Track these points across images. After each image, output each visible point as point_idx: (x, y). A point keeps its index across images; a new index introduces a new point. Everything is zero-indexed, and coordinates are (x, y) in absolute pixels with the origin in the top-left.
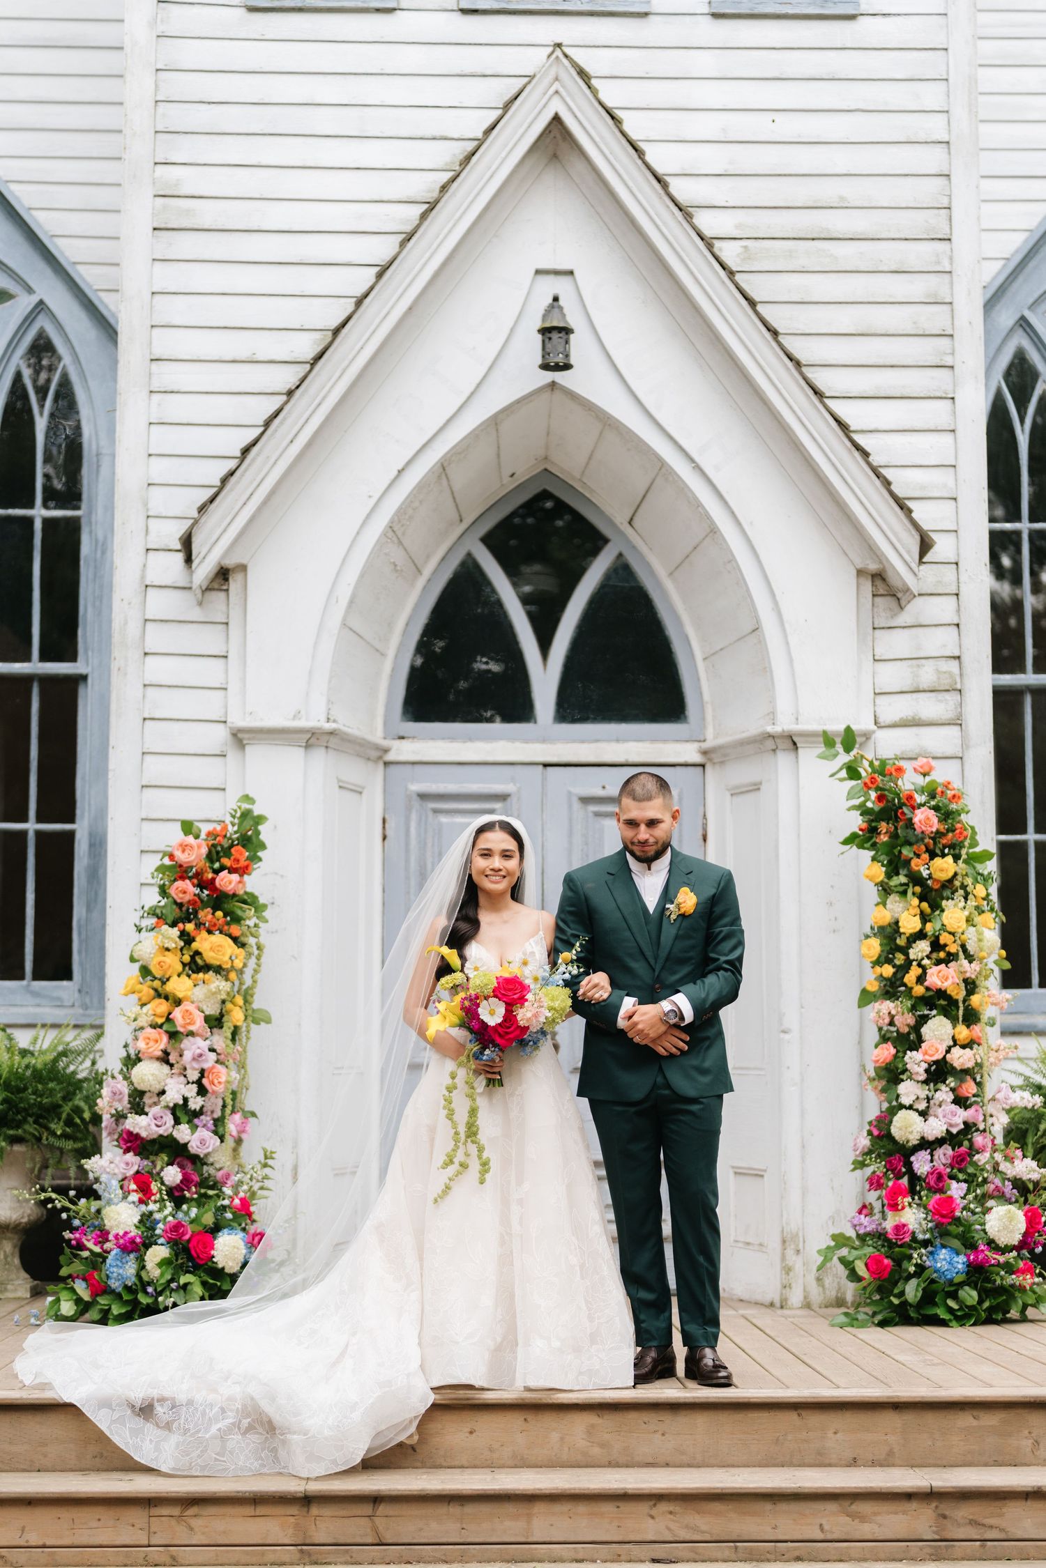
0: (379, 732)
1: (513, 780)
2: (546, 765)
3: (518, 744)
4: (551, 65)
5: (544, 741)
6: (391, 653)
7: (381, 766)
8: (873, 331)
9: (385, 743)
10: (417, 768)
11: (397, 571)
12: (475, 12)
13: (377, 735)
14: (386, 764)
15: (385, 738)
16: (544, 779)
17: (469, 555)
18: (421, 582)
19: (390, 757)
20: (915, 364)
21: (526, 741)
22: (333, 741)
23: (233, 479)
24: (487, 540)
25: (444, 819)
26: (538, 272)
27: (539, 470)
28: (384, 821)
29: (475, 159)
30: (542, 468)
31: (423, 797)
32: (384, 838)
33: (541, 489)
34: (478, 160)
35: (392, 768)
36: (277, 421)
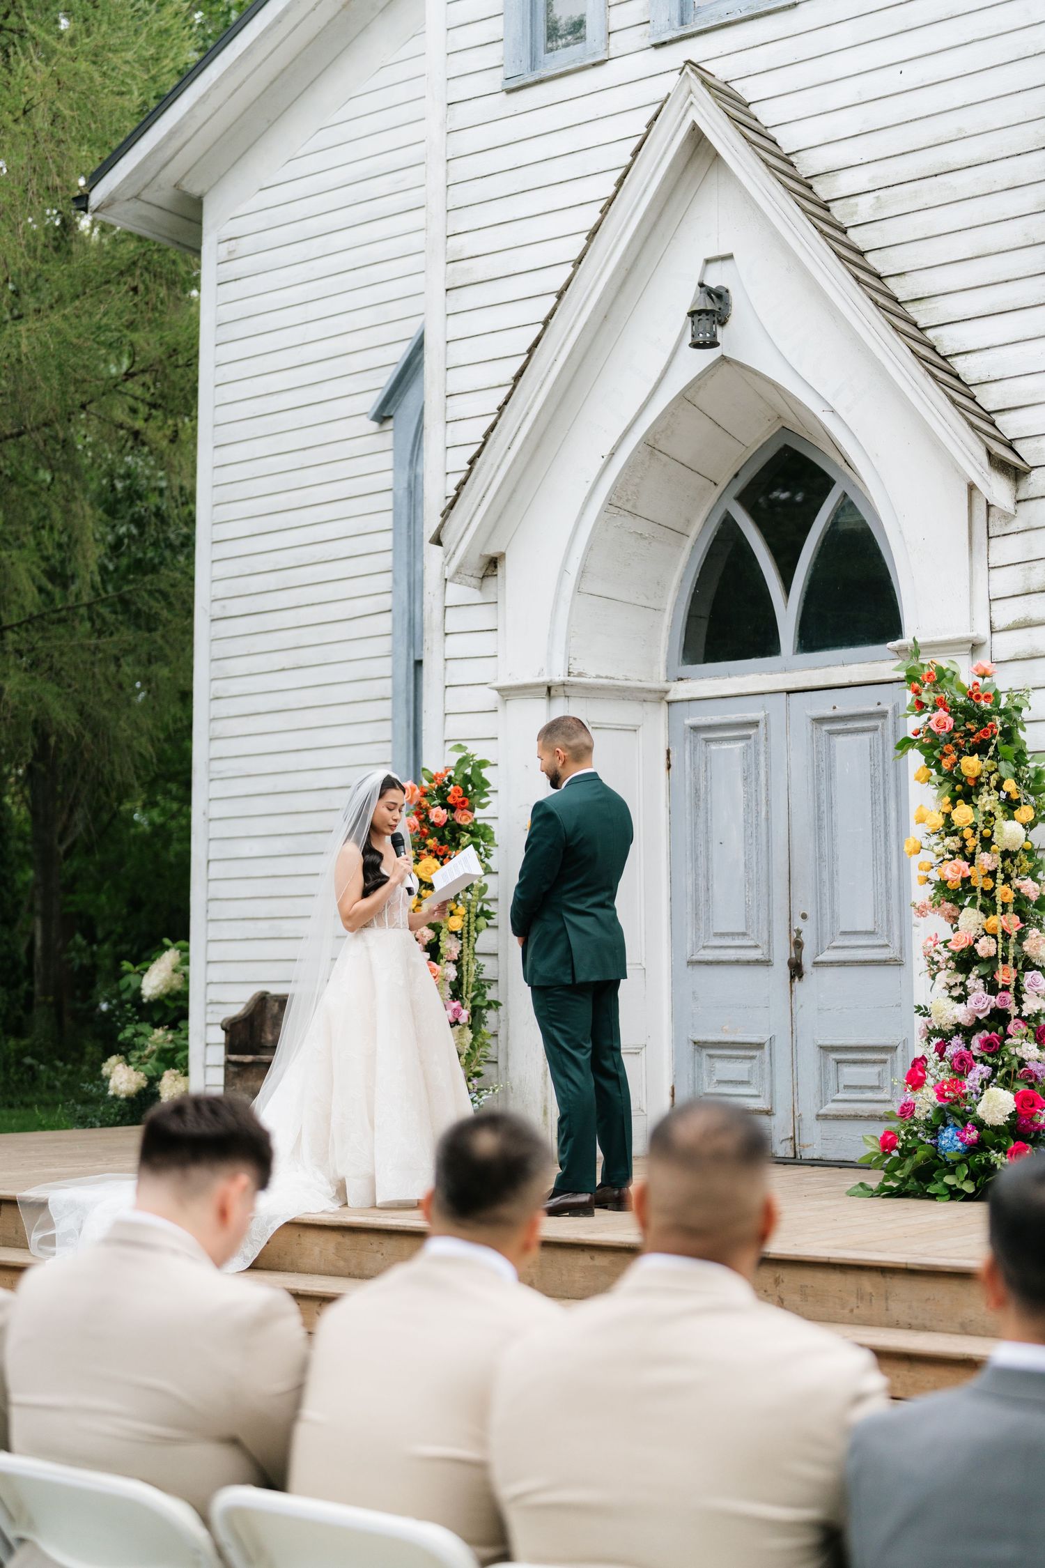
0: (662, 677)
1: (764, 708)
2: (789, 692)
3: (764, 676)
4: (683, 82)
5: (785, 670)
6: (669, 607)
7: (664, 706)
8: (987, 252)
9: (666, 686)
10: (692, 704)
11: (646, 538)
12: (664, 44)
13: (658, 679)
14: (669, 703)
15: (667, 681)
16: (788, 705)
17: (728, 513)
18: (689, 543)
19: (670, 697)
20: (1026, 275)
21: (771, 673)
22: (569, 691)
23: (466, 487)
24: (742, 498)
25: (713, 747)
26: (708, 261)
27: (776, 430)
28: (668, 752)
29: (626, 180)
30: (780, 426)
31: (696, 729)
32: (669, 767)
33: (781, 446)
34: (630, 181)
35: (674, 706)
36: (493, 434)
